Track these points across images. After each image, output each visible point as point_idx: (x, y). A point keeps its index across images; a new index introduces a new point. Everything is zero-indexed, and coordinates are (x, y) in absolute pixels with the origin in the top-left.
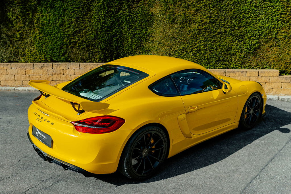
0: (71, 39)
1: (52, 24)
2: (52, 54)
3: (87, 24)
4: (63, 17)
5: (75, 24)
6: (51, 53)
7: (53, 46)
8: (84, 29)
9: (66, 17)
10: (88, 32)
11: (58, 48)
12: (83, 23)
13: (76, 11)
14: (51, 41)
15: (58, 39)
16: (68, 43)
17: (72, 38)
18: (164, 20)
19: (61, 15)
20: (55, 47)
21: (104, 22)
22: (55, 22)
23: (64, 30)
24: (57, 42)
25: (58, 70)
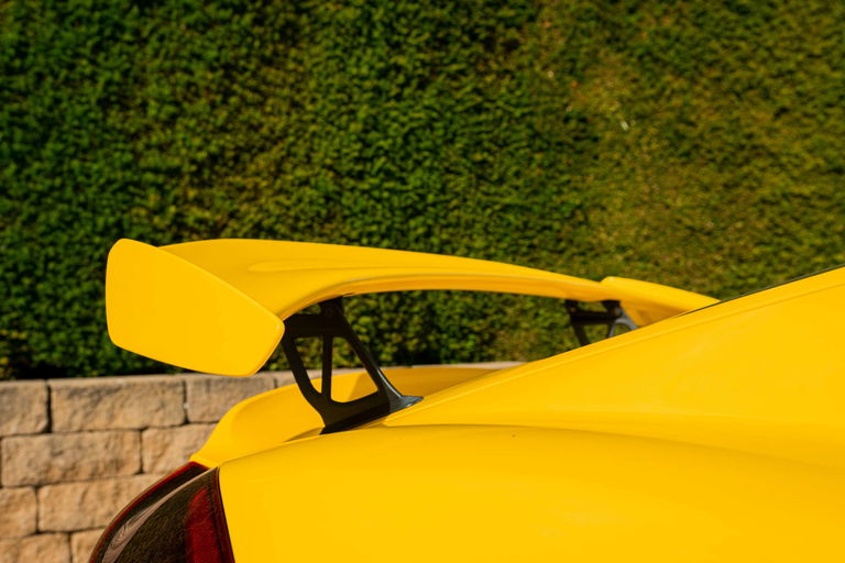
0: (186, 202)
1: (40, 77)
2: (27, 309)
3: (284, 117)
4: (130, 43)
5: (213, 105)
6: (21, 301)
7: (43, 246)
8: (262, 150)
9: (149, 50)
10: (288, 166)
11: (78, 267)
12: (260, 105)
13: (224, 22)
14: (27, 209)
15: (91, 192)
16: (163, 231)
17: (192, 193)
18: (649, 144)
19: (119, 27)
20: (56, 259)
21: (373, 125)
22: (71, 67)
23: (135, 137)
24: (77, 217)
25: (99, 438)
